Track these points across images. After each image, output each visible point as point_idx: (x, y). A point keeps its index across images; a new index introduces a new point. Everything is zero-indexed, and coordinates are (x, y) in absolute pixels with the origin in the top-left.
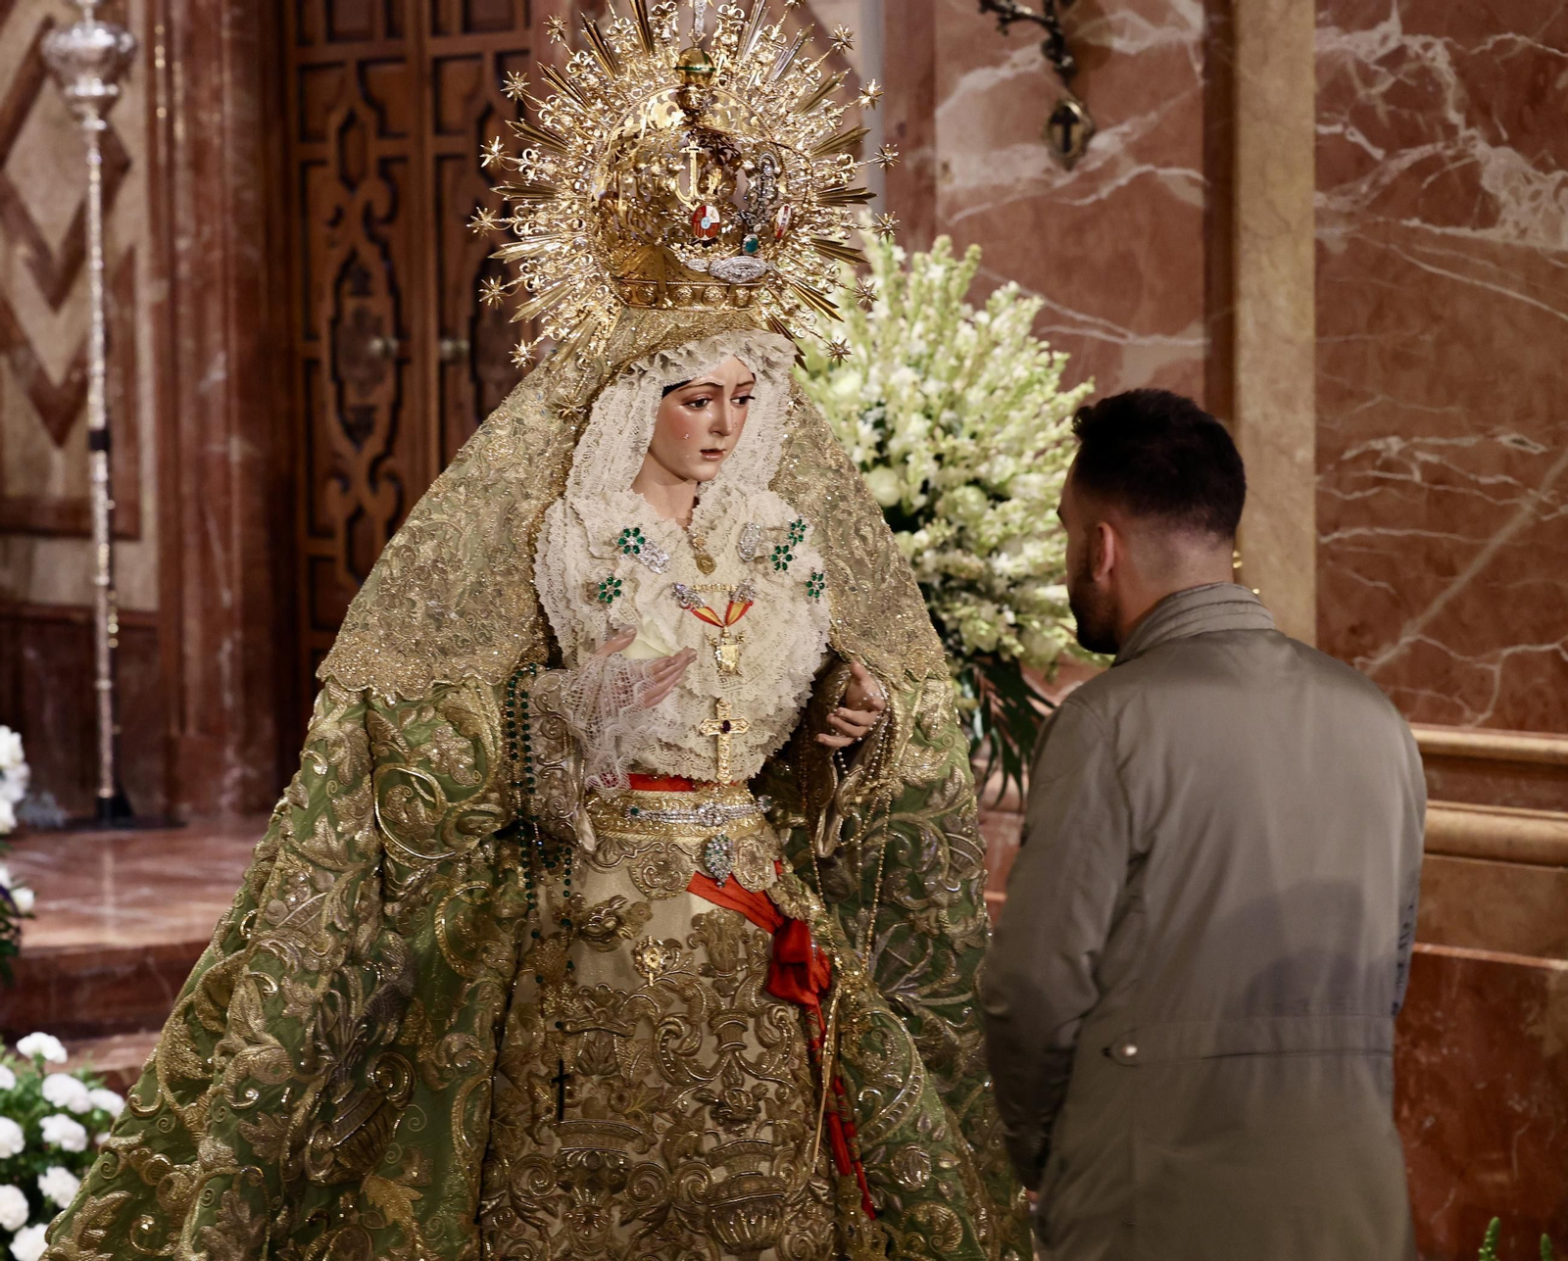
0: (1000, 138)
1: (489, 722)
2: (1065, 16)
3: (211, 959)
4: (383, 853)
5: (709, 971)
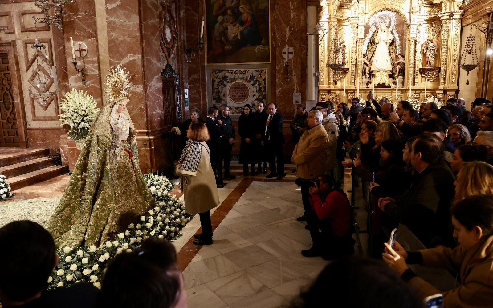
0: (76, 82)
1: (110, 136)
2: (83, 71)
3: (79, 162)
4: (98, 150)
5: (126, 157)
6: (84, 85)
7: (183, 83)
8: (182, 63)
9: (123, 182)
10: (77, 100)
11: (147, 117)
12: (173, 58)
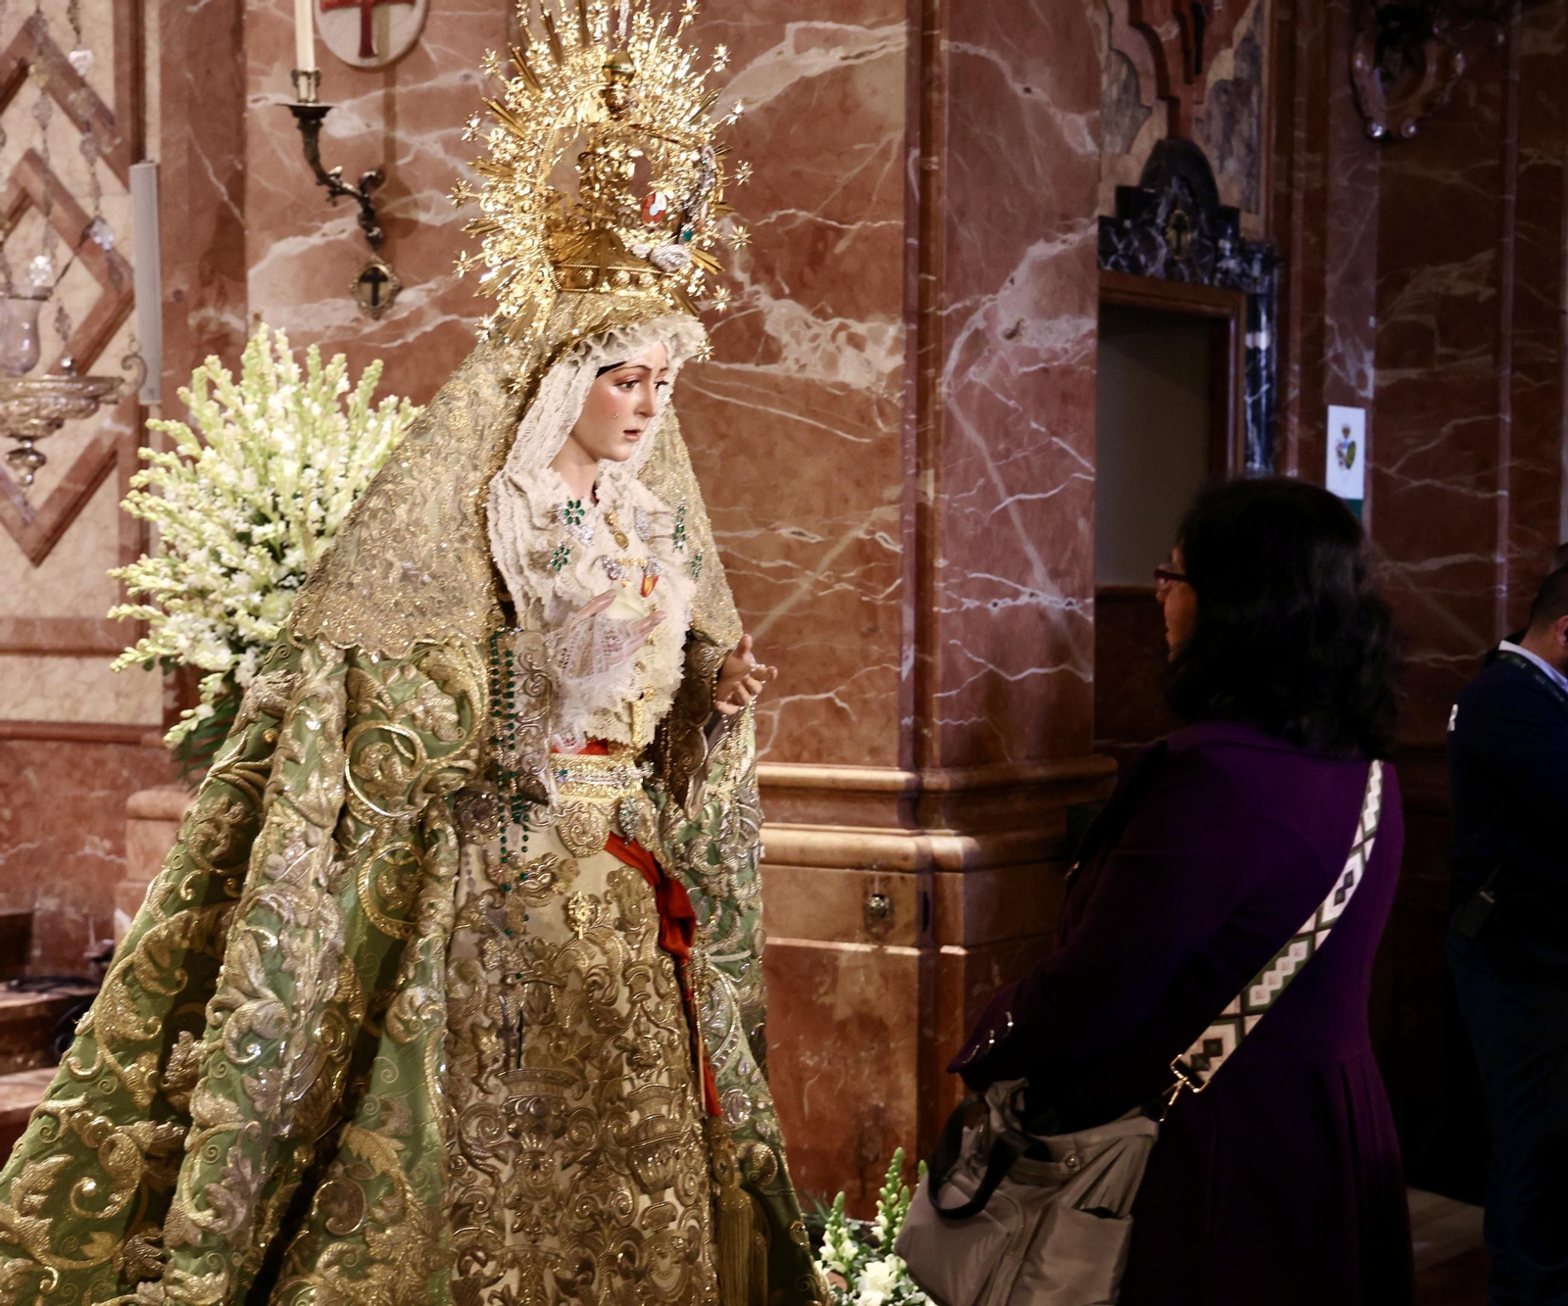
0: (311, 294)
2: (375, 194)
3: (151, 921)
4: (344, 811)
5: (622, 924)
6: (371, 327)
7: (1317, 340)
8: (1318, 141)
9: (563, 1180)
10: (285, 439)
11: (923, 637)
12: (1236, 91)
